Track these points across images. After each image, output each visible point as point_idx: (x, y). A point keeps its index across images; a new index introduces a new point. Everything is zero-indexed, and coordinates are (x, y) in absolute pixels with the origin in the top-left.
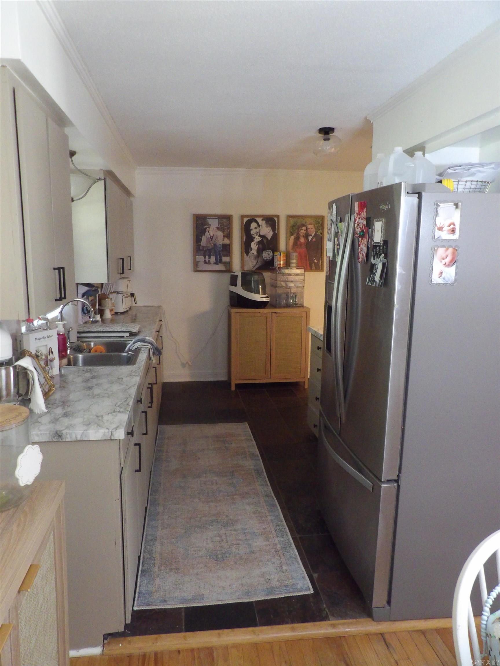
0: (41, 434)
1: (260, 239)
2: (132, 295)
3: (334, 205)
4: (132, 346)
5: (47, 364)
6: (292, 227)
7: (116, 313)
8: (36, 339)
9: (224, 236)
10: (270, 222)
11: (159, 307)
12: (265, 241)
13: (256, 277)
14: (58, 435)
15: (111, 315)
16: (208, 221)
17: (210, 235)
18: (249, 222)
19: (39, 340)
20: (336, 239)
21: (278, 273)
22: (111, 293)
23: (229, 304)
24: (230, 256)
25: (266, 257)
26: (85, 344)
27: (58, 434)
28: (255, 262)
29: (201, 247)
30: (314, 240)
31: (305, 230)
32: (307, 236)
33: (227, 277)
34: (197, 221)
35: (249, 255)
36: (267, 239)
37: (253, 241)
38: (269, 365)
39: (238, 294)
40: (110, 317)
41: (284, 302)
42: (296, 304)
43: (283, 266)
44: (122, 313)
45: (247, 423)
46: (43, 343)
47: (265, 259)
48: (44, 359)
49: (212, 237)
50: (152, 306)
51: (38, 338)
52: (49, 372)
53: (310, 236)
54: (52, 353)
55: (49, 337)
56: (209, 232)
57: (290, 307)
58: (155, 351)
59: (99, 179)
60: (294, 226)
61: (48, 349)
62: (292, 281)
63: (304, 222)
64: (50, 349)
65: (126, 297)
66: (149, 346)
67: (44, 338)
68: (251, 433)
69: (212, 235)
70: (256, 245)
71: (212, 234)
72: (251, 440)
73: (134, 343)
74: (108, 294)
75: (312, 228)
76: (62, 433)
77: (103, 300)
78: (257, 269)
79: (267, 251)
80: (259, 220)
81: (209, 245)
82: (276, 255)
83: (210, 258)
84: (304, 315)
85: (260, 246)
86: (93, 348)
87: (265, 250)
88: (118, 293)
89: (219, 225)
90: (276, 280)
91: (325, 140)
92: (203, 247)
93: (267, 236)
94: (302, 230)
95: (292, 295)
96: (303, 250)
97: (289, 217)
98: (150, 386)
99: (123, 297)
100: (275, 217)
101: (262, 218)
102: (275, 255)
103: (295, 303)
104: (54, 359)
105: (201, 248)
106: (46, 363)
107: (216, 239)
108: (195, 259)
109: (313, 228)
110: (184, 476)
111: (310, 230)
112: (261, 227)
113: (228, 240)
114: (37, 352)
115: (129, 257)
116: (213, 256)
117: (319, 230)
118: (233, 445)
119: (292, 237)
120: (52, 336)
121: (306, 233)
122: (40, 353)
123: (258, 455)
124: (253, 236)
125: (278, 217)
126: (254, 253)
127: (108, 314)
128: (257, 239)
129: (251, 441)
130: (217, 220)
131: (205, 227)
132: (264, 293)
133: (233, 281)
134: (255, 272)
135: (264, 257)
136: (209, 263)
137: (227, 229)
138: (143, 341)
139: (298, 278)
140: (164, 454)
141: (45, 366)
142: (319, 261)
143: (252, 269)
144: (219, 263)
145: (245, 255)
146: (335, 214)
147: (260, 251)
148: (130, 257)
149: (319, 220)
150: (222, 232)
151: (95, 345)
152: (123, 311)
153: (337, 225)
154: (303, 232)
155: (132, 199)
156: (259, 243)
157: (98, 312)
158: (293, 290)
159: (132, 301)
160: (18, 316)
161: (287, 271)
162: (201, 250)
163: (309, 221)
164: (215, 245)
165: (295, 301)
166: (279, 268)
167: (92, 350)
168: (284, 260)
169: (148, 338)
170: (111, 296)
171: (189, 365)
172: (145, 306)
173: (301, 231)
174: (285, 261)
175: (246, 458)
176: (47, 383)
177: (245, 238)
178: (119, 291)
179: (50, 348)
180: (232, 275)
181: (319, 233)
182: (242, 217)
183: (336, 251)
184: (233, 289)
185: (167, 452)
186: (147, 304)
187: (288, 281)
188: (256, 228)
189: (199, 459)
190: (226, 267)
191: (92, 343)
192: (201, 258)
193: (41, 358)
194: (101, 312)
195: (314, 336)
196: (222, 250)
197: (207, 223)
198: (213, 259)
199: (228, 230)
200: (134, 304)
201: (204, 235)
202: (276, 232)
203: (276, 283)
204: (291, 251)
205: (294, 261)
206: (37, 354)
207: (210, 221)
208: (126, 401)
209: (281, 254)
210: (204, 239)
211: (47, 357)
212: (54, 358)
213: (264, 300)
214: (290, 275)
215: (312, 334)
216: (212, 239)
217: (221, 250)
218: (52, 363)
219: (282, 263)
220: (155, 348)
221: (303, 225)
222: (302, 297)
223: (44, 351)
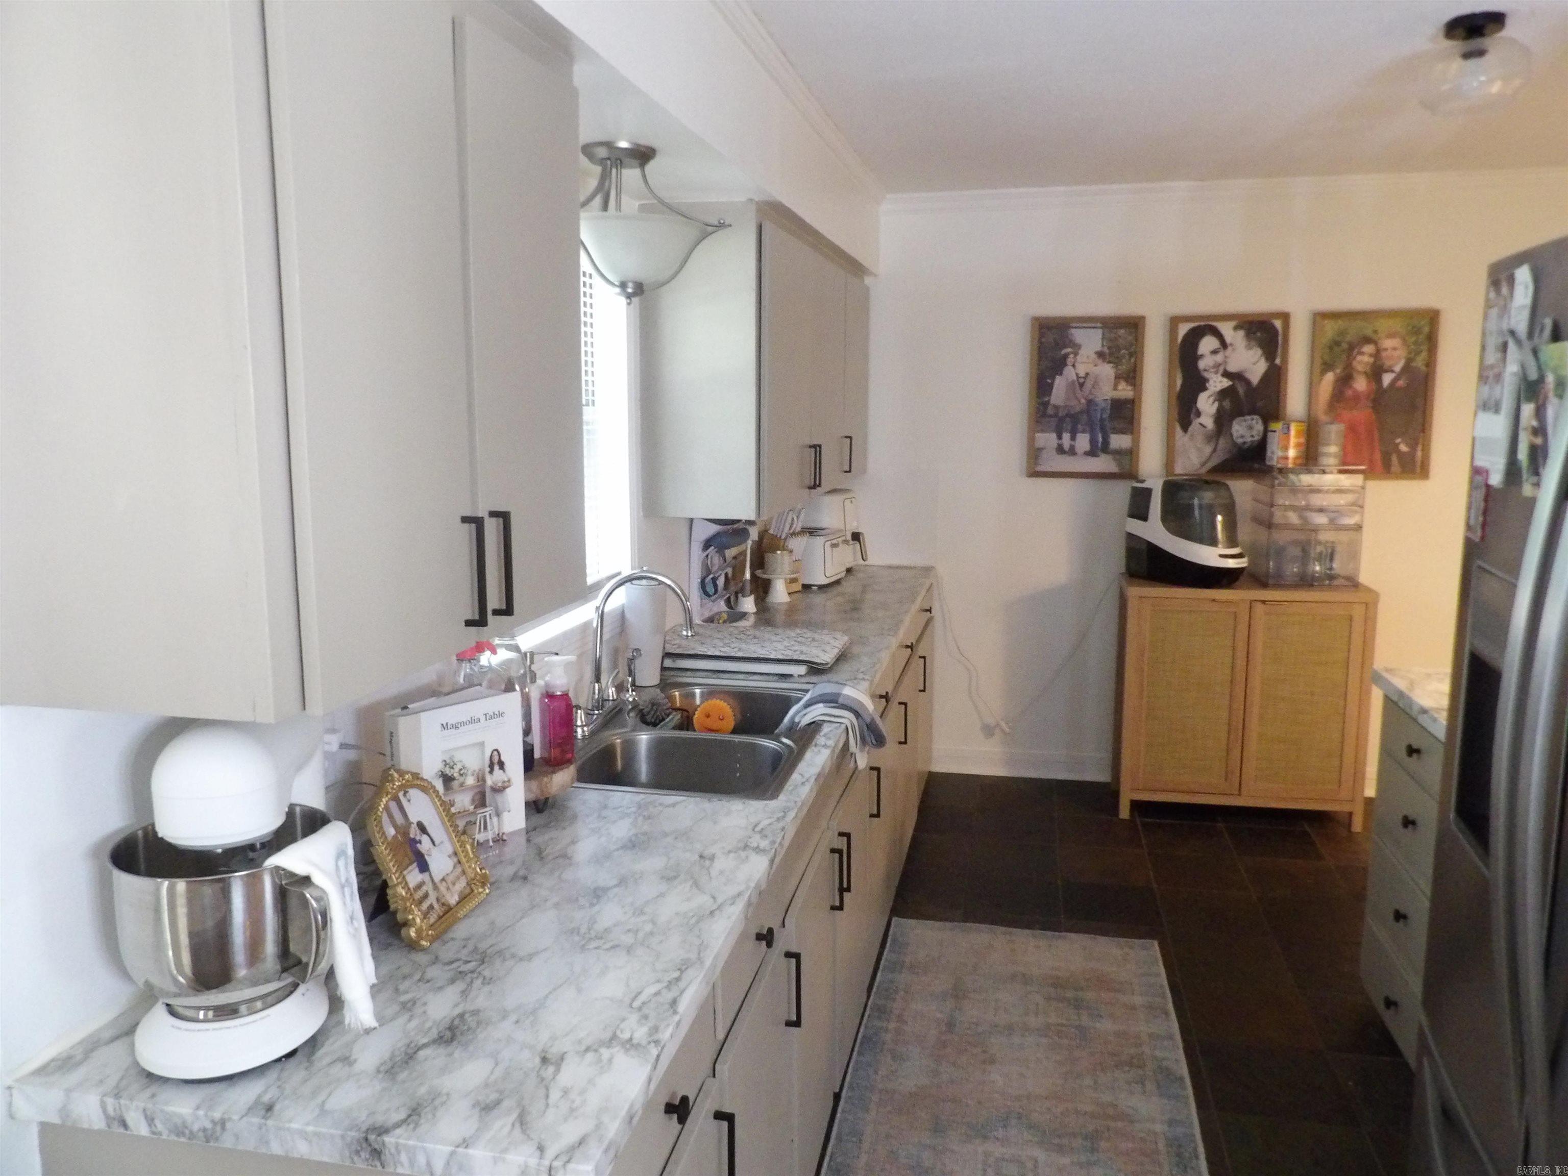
0: (317, 1134)
1: (1226, 383)
2: (856, 537)
3: (1523, 275)
4: (801, 714)
5: (481, 801)
6: (1331, 348)
7: (807, 587)
8: (444, 727)
9: (1118, 377)
10: (1259, 334)
11: (928, 570)
12: (1241, 390)
13: (1208, 496)
14: (369, 1149)
15: (789, 594)
16: (1072, 335)
17: (1077, 374)
18: (1195, 335)
19: (457, 728)
20: (1528, 409)
21: (1280, 485)
22: (794, 534)
23: (1123, 570)
24: (1132, 433)
25: (1242, 437)
26: (677, 693)
27: (370, 1145)
28: (1208, 449)
29: (1050, 407)
30: (1401, 383)
31: (1371, 355)
32: (1376, 372)
33: (1121, 492)
34: (1042, 335)
35: (1190, 429)
36: (1247, 382)
37: (1204, 389)
38: (1236, 753)
39: (1149, 544)
40: (785, 601)
41: (1292, 569)
42: (1332, 577)
43: (1295, 463)
44: (822, 588)
45: (1156, 943)
46: (469, 736)
47: (1240, 441)
48: (472, 788)
49: (1081, 380)
50: (911, 568)
51: (452, 721)
52: (488, 824)
53: (1387, 371)
54: (501, 765)
55: (491, 718)
56: (1074, 366)
57: (1312, 585)
58: (866, 733)
59: (716, 223)
60: (1337, 343)
61: (488, 754)
62: (1321, 510)
63: (1369, 332)
64: (495, 753)
65: (834, 546)
66: (848, 717)
67: (472, 721)
68: (1165, 983)
69: (1082, 374)
70: (1213, 403)
71: (1082, 370)
72: (1167, 1014)
73: (807, 705)
74: (785, 539)
75: (1395, 349)
76: (383, 1143)
77: (769, 555)
78: (1215, 470)
79: (1248, 417)
80: (1226, 329)
81: (1073, 403)
82: (1275, 431)
83: (1073, 438)
84: (1358, 612)
85: (1227, 404)
86: (699, 706)
87: (1242, 415)
88: (811, 532)
89: (1103, 346)
90: (1272, 506)
91: (1467, 56)
92: (1056, 407)
93: (1248, 375)
94: (1362, 353)
95: (1319, 549)
96: (1362, 414)
97: (1320, 317)
98: (841, 843)
99: (828, 544)
100: (1276, 318)
101: (1233, 324)
102: (1272, 431)
103: (1328, 572)
104: (506, 784)
105: (1050, 411)
106: (477, 797)
107: (1095, 384)
108: (1031, 440)
109: (1397, 346)
110: (938, 1128)
111: (1389, 353)
112: (1230, 348)
113: (1130, 388)
114: (445, 765)
115: (846, 437)
116: (1083, 431)
117: (1418, 353)
118: (1106, 1026)
119: (1330, 377)
120: (500, 715)
121: (1375, 361)
122: (459, 766)
123: (1181, 1079)
124: (1206, 375)
125: (1285, 317)
126: (1205, 425)
127: (780, 593)
128: (1217, 383)
129: (1164, 1016)
130: (1100, 331)
131: (1063, 352)
132: (1232, 541)
133: (1139, 507)
134: (1207, 482)
135: (1235, 435)
136: (1072, 452)
137: (1127, 357)
138: (832, 700)
139: (1342, 500)
140: (892, 1025)
141: (475, 808)
142: (1413, 447)
143: (1197, 470)
144: (1100, 453)
145: (1178, 429)
146: (1524, 307)
147: (1223, 420)
148: (850, 438)
149: (1423, 323)
150: (1112, 365)
151: (706, 696)
152: (823, 581)
153: (1535, 352)
154: (1364, 359)
155: (868, 280)
156: (1223, 394)
157: (748, 587)
158: (1324, 536)
159: (854, 553)
160: (254, 710)
161: (1306, 479)
162: (1051, 416)
163: (1383, 325)
164: (1090, 402)
165: (1328, 566)
166: (1281, 471)
167: (696, 713)
168: (1298, 445)
169: (849, 692)
170: (794, 543)
171: (1003, 731)
172: (890, 567)
173: (1359, 358)
174: (1303, 449)
175: (1143, 1084)
176: (464, 872)
177: (1179, 382)
178: (819, 526)
179: (496, 750)
180: (1136, 488)
181: (1420, 363)
182: (1175, 321)
183: (1523, 455)
184: (1136, 527)
185: (901, 1019)
186: (895, 562)
187: (1308, 508)
188: (1215, 352)
189: (992, 1062)
190: (1120, 464)
191: (698, 691)
192: (1048, 439)
193: (462, 785)
194: (762, 588)
195: (1395, 703)
196: (1110, 416)
197: (1071, 341)
198: (1083, 442)
199: (1130, 360)
200: (862, 562)
201: (1061, 374)
202: (1278, 361)
203: (1271, 515)
204: (1323, 418)
205: (1333, 449)
206: (448, 772)
207: (1078, 335)
208: (678, 979)
209: (1288, 428)
210: (1060, 385)
211: (481, 779)
212: (509, 781)
213: (1231, 563)
214: (1318, 491)
215: (1387, 698)
216: (1082, 385)
217: (1105, 416)
218: (499, 798)
219: (1292, 453)
220: (865, 728)
221: (1367, 340)
222: (1354, 555)
223: (473, 761)
